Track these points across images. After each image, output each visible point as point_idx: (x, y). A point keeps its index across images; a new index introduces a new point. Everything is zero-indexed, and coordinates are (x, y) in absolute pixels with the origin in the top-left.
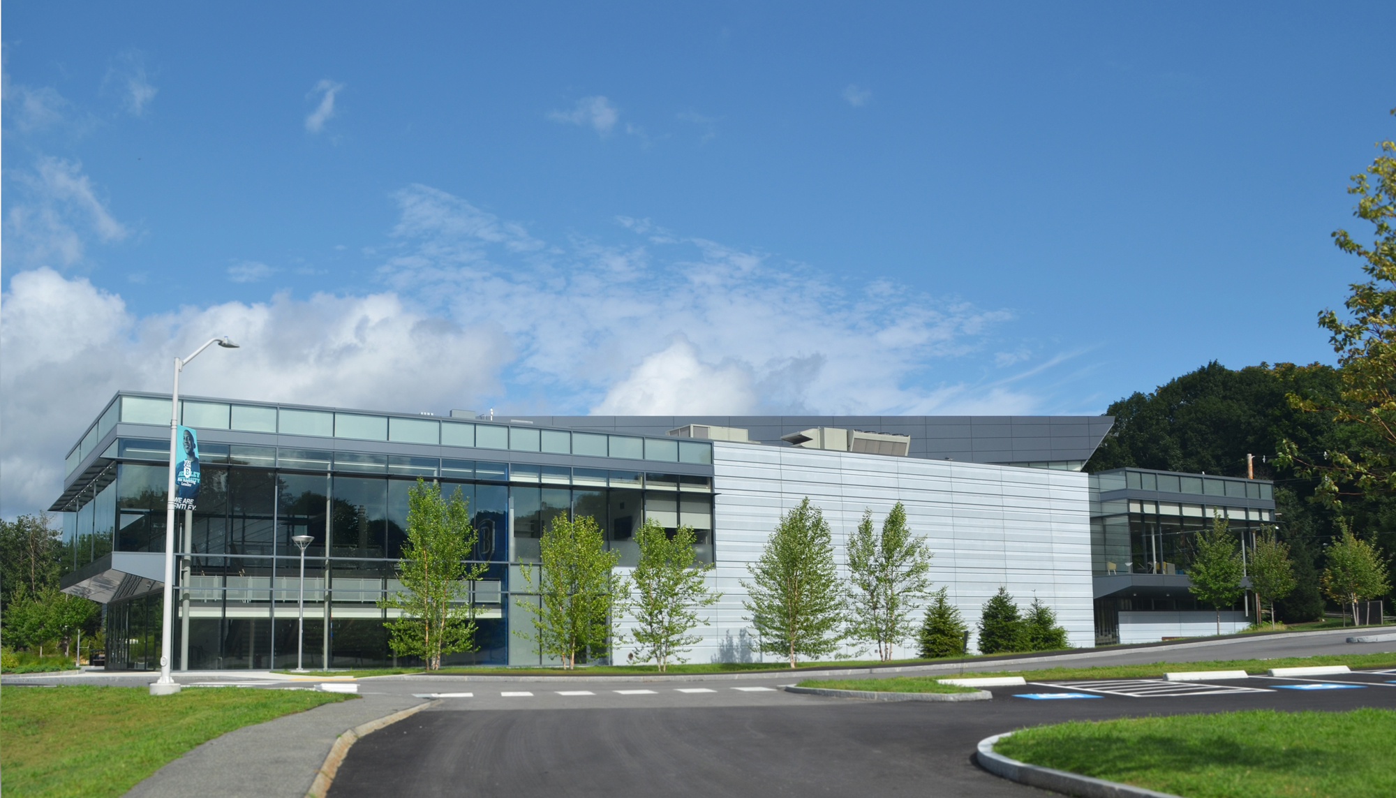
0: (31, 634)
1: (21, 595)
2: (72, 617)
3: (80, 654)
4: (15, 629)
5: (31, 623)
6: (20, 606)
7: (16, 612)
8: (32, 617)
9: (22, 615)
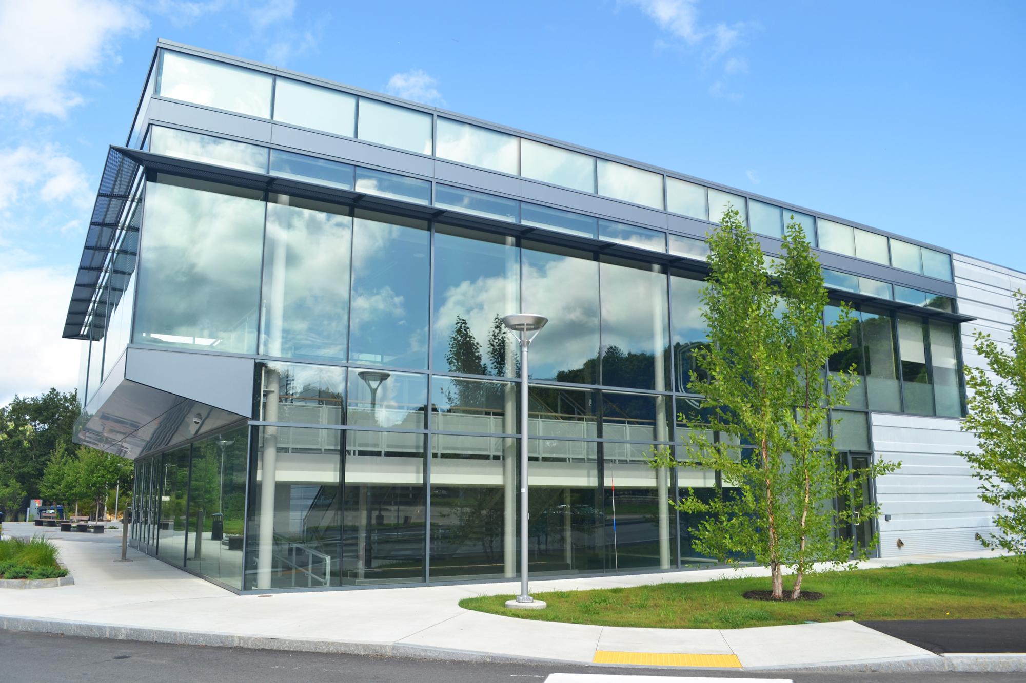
0: (68, 492)
1: (61, 454)
2: (103, 476)
3: (119, 510)
4: (52, 487)
5: (67, 482)
6: (59, 464)
7: (54, 470)
8: (69, 476)
9: (61, 472)
